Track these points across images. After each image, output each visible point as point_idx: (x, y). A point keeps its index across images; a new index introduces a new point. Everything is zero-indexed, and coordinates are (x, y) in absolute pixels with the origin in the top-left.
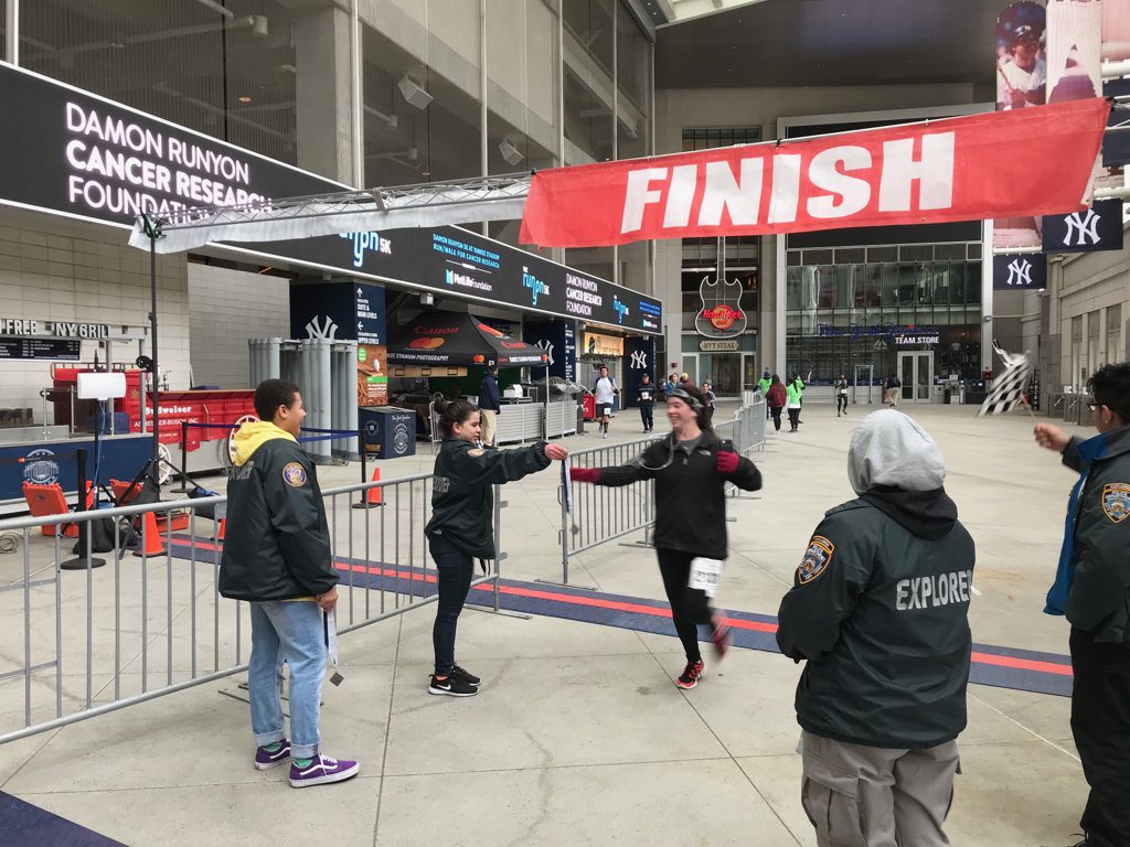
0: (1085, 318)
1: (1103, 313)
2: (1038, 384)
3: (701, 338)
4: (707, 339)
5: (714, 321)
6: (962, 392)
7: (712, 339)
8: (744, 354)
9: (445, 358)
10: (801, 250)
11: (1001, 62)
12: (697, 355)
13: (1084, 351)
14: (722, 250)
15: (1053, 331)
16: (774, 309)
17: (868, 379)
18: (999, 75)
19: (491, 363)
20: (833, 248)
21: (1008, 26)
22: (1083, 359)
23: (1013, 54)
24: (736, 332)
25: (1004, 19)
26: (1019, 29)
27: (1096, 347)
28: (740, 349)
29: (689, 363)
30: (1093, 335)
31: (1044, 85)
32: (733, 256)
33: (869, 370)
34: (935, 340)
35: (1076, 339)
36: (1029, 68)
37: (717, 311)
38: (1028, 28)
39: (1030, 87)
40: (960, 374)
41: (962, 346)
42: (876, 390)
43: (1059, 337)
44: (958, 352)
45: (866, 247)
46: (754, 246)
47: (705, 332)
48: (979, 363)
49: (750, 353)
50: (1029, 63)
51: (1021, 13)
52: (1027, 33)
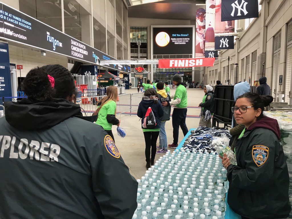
0: (212, 71)
1: (215, 70)
2: (203, 84)
3: (135, 74)
4: (136, 74)
5: (138, 70)
6: (188, 86)
7: (137, 74)
8: (144, 78)
9: (104, 79)
10: (156, 55)
11: (197, 20)
12: (134, 78)
13: (211, 78)
14: (139, 54)
15: (206, 74)
16: (151, 68)
17: (170, 83)
18: (196, 22)
19: (113, 80)
20: (163, 55)
21: (198, 13)
22: (211, 79)
23: (199, 18)
24: (142, 73)
25: (197, 11)
26: (200, 13)
27: (213, 77)
28: (143, 77)
29: (133, 79)
30: (213, 75)
31: (205, 25)
32: (142, 56)
33: (170, 81)
34: (183, 75)
35: (210, 75)
36: (202, 21)
37: (138, 68)
38: (202, 13)
39: (202, 25)
40: (188, 82)
41: (188, 76)
42: (171, 85)
43: (207, 75)
44: (187, 77)
45: (169, 55)
46: (146, 54)
47: (136, 73)
48: (191, 80)
49: (145, 78)
50: (202, 20)
51: (201, 10)
52: (201, 14)
